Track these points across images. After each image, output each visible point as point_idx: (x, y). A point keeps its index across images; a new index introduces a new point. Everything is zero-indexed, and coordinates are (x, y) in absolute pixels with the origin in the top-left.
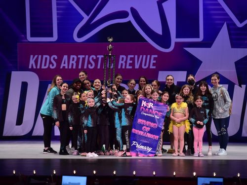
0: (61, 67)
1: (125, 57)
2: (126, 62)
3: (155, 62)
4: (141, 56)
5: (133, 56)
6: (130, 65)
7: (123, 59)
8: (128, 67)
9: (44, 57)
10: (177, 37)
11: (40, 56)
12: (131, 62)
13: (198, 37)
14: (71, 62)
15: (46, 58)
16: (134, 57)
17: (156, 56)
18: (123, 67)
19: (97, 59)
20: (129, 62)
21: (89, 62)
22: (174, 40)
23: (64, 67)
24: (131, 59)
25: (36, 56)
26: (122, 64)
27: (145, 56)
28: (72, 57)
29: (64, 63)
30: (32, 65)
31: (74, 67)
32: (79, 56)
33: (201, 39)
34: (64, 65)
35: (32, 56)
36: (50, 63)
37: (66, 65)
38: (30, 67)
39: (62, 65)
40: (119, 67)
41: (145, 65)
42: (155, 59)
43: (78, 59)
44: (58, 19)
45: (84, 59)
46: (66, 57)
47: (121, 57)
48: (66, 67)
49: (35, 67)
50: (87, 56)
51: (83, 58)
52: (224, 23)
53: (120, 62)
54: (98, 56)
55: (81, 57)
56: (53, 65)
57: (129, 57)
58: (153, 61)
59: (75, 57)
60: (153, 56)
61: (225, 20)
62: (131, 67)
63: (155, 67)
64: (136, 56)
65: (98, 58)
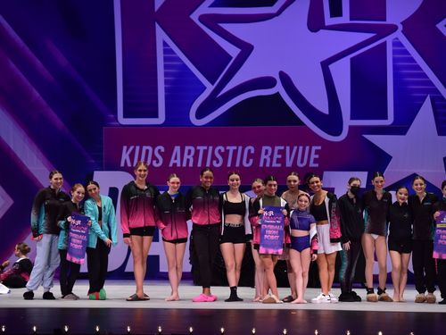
0: (171, 165)
1: (269, 149)
2: (272, 157)
3: (317, 156)
4: (295, 148)
5: (282, 148)
6: (278, 161)
7: (267, 152)
8: (275, 165)
9: (145, 148)
10: (352, 118)
11: (138, 148)
12: (280, 156)
13: (386, 118)
14: (186, 156)
15: (147, 151)
16: (285, 148)
17: (319, 148)
18: (268, 165)
19: (227, 152)
20: (276, 156)
21: (214, 157)
22: (347, 122)
23: (175, 164)
24: (280, 152)
25: (132, 148)
26: (265, 160)
27: (301, 148)
28: (187, 148)
29: (176, 159)
30: (126, 161)
31: (191, 165)
32: (198, 148)
33: (390, 121)
34: (175, 162)
35: (125, 148)
36: (154, 158)
37: (178, 162)
38: (122, 165)
39: (172, 161)
40: (261, 165)
41: (302, 162)
42: (317, 152)
43: (197, 152)
44: (166, 90)
45: (206, 152)
46: (177, 149)
47: (264, 148)
48: (179, 165)
49: (129, 165)
50: (211, 148)
51: (204, 151)
52: (426, 97)
53: (263, 156)
54: (228, 148)
55: (201, 149)
56: (158, 162)
57: (277, 148)
58: (314, 156)
59: (192, 149)
60: (314, 148)
61: (427, 91)
62: (279, 165)
63: (317, 165)
64: (288, 148)
65: (229, 151)
